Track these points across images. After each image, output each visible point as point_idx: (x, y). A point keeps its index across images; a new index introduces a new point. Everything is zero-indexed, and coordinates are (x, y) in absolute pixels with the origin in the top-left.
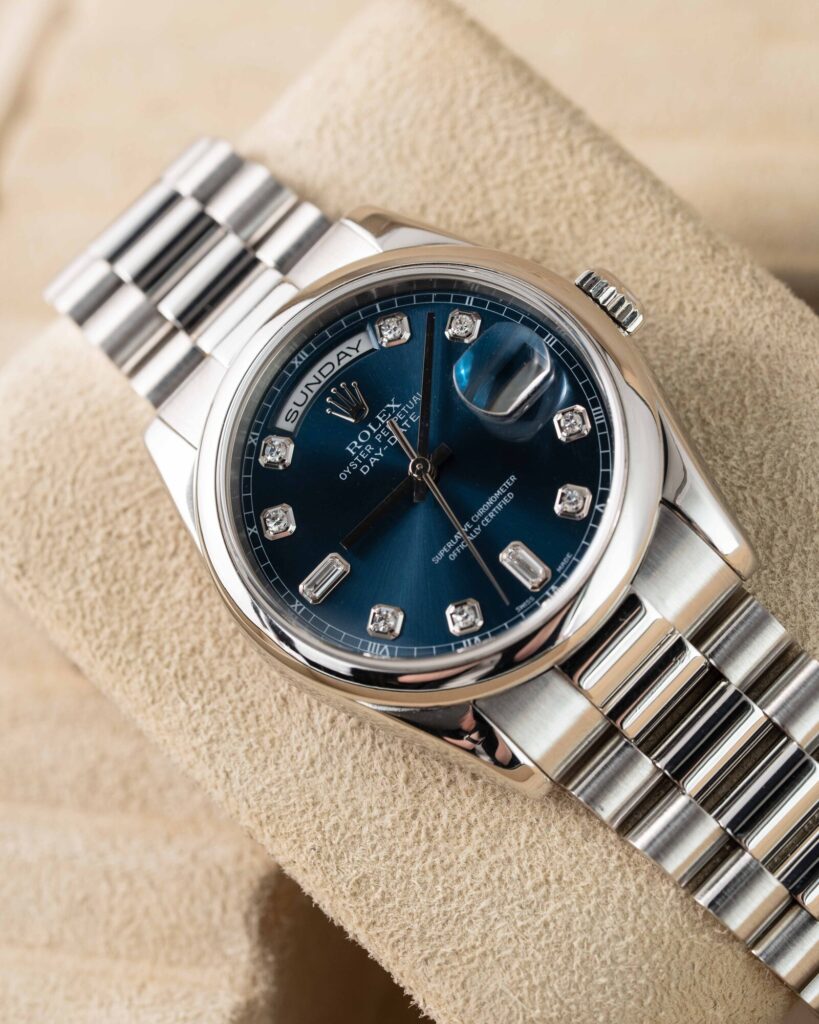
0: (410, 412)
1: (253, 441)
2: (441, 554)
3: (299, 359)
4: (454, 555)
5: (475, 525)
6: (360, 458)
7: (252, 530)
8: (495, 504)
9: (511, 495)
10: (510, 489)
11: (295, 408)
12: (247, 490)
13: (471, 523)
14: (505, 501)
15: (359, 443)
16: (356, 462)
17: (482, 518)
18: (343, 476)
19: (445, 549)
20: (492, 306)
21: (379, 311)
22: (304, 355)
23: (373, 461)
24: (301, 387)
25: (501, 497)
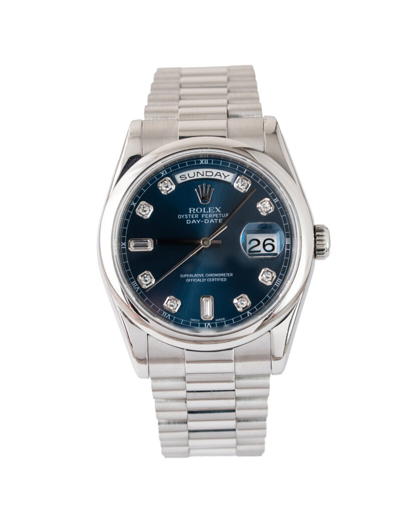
0: (221, 218)
1: (163, 174)
2: (185, 276)
3: (204, 162)
4: (189, 280)
5: (205, 278)
6: (191, 216)
7: (134, 204)
8: (218, 277)
9: (225, 279)
10: (227, 277)
11: (187, 176)
12: (145, 188)
13: (204, 275)
14: (222, 280)
15: (195, 211)
16: (188, 216)
17: (209, 277)
18: (180, 217)
19: (188, 275)
20: (281, 210)
21: (244, 173)
22: (206, 162)
23: (194, 221)
24: (196, 171)
25: (222, 277)
